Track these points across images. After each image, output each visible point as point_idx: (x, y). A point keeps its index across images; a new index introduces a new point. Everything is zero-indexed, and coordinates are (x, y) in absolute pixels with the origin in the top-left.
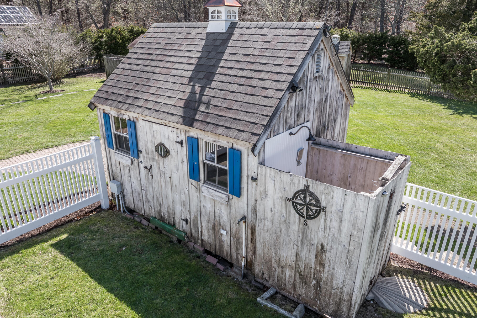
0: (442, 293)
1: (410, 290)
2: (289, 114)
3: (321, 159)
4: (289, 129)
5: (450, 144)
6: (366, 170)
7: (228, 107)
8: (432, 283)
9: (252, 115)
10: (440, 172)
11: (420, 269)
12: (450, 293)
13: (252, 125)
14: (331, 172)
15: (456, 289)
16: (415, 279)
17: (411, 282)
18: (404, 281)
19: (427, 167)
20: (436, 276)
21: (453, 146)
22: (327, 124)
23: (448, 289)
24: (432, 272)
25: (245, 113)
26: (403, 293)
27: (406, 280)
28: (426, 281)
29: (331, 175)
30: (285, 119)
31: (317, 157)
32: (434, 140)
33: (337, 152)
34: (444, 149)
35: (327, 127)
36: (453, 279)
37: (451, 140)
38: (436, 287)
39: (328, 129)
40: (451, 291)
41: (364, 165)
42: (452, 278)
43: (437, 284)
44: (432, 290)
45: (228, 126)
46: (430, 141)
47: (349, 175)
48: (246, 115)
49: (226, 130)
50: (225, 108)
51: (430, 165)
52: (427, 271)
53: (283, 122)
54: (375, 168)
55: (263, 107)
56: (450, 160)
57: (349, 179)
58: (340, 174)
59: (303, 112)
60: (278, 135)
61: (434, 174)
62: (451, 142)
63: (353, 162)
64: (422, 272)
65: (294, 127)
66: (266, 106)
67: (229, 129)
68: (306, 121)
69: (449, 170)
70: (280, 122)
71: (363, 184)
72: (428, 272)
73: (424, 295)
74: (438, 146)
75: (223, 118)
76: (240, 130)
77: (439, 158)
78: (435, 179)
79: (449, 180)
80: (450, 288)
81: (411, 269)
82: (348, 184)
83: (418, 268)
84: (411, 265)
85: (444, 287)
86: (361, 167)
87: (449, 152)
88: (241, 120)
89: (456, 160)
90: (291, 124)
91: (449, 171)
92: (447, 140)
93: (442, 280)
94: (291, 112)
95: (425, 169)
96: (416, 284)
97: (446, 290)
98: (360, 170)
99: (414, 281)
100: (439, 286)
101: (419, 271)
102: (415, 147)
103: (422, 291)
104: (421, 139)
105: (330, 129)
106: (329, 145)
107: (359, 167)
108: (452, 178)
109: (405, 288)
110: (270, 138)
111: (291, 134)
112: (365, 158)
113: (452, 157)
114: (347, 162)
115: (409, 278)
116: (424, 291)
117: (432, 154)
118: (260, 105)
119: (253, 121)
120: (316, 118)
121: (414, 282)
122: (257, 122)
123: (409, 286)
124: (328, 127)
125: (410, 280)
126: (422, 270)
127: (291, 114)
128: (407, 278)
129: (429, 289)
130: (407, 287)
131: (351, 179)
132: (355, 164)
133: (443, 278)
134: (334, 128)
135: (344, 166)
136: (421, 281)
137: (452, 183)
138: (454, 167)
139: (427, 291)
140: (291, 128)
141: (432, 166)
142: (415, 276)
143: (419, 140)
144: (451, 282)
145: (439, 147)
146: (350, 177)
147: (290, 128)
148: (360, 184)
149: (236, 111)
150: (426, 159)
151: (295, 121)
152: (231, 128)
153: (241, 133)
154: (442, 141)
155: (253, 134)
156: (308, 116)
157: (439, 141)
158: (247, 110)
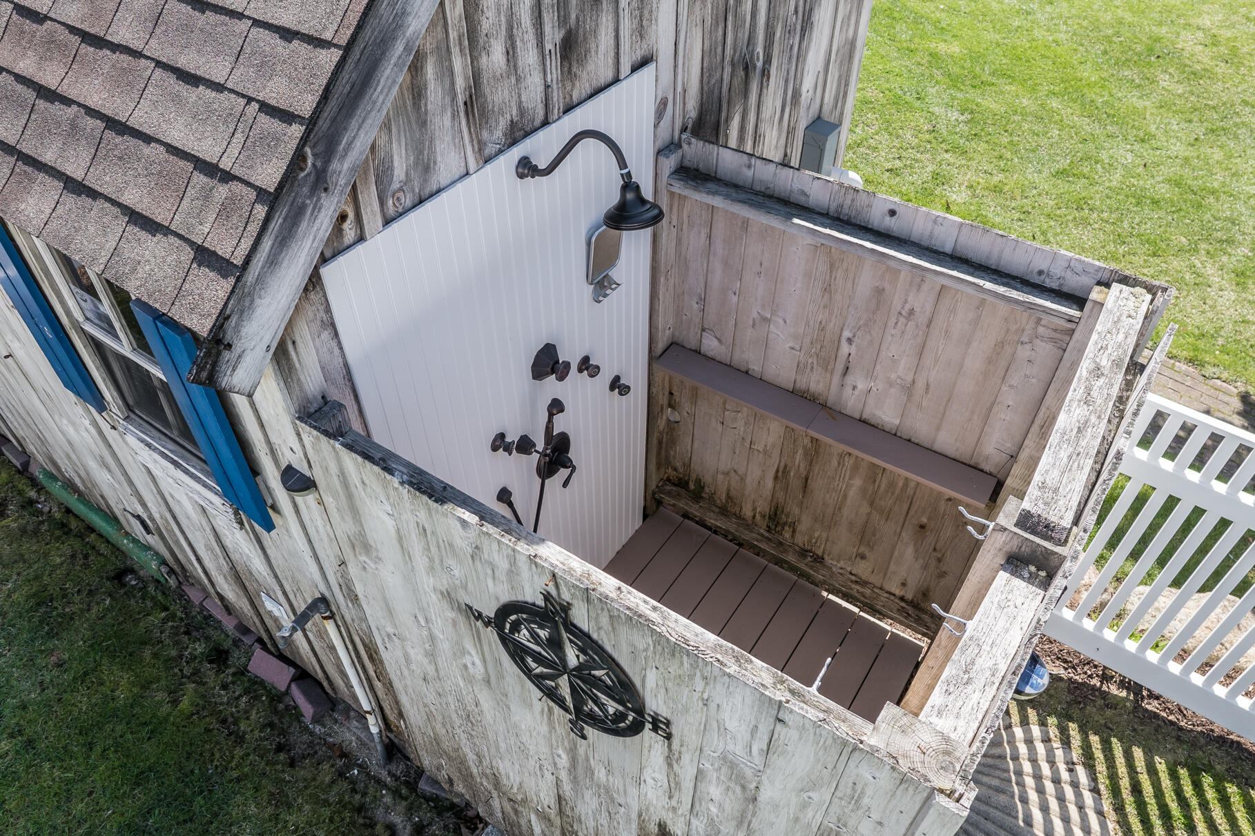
0: (1174, 806)
1: (1049, 787)
2: (496, 57)
3: (719, 246)
4: (514, 142)
5: (1229, 34)
6: (930, 321)
7: (85, 27)
8: (1138, 753)
9: (208, 105)
10: (1186, 159)
11: (1095, 682)
12: (1204, 805)
13: (200, 179)
14: (763, 306)
15: (1232, 789)
16: (1073, 728)
17: (1056, 744)
18: (1029, 742)
19: (1143, 141)
20: (1156, 716)
21: (1238, 44)
22: (760, 49)
23: (1197, 786)
24: (1143, 698)
25: (171, 79)
26: (1021, 816)
27: (1036, 730)
28: (1114, 740)
29: (766, 320)
30: (461, 99)
31: (703, 235)
32: (1174, 17)
33: (793, 231)
34: (1204, 57)
35: (759, 64)
36: (1221, 737)
37: (1234, 18)
38: (1152, 771)
39: (765, 73)
40: (1211, 794)
41: (921, 301)
42: (1217, 732)
43: (1157, 759)
44: (1136, 789)
45: (78, 175)
46: (1160, 24)
47: (847, 334)
48: (177, 99)
49: (70, 200)
50: (73, 30)
51: (1153, 128)
52: (1124, 694)
53: (455, 116)
54: (976, 321)
55: (276, 40)
56: (1224, 104)
57: (845, 349)
58: (807, 324)
59: (606, 21)
60: (428, 206)
61: (1166, 171)
62: (1233, 26)
63: (867, 280)
64: (1105, 695)
65: (546, 123)
66: (287, 34)
67: (86, 201)
68: (625, 68)
69: (1216, 150)
70: (423, 124)
71: (909, 378)
72: (1127, 699)
73: (1100, 813)
74: (1188, 43)
75: (57, 108)
76: (136, 218)
77: (1187, 99)
78: (1164, 191)
79: (1213, 192)
80: (1207, 780)
81: (1061, 679)
82: (840, 367)
83: (1091, 676)
84: (1065, 661)
85: (1183, 772)
86: (908, 307)
87: (1222, 69)
88: (148, 139)
89: (1246, 103)
90: (522, 111)
91: (1218, 155)
92: (1220, 17)
93: (1178, 739)
94: (511, 37)
95: (1137, 146)
96: (1076, 755)
97: (1188, 790)
98: (902, 320)
99: (1068, 737)
100: (1161, 766)
101: (1093, 688)
102: (1105, 52)
103: (1095, 790)
104: (1128, 17)
105: (780, 66)
106: (758, 188)
107: (897, 304)
108: (1224, 184)
109: (1029, 782)
110: (361, 238)
111: (526, 168)
112: (929, 276)
113: (1233, 89)
114: (840, 274)
115: (1052, 721)
116: (1102, 787)
117: (1164, 81)
118: (257, 23)
119: (208, 150)
120: (697, 34)
121: (1066, 743)
122: (226, 164)
123: (1046, 770)
124: (768, 61)
125: (1053, 732)
126: (1105, 688)
127: (511, 53)
128: (1043, 723)
129: (1125, 783)
130: (1038, 777)
131: (853, 350)
132: (879, 291)
133: (1181, 729)
134: (801, 57)
135: (827, 289)
136: (1094, 739)
137: (1224, 208)
138: (1236, 137)
139: (1115, 791)
140: (527, 134)
141: (1159, 134)
142: (1075, 712)
143: (1121, 22)
144: (1212, 748)
145: (1189, 47)
146: (850, 341)
147: (518, 133)
148: (893, 376)
149: (125, 59)
150: (1140, 104)
151: (547, 87)
152: (94, 194)
153: (143, 235)
154: (1200, 21)
155: (205, 256)
156: (641, 32)
157: (1192, 21)
158: (182, 62)
